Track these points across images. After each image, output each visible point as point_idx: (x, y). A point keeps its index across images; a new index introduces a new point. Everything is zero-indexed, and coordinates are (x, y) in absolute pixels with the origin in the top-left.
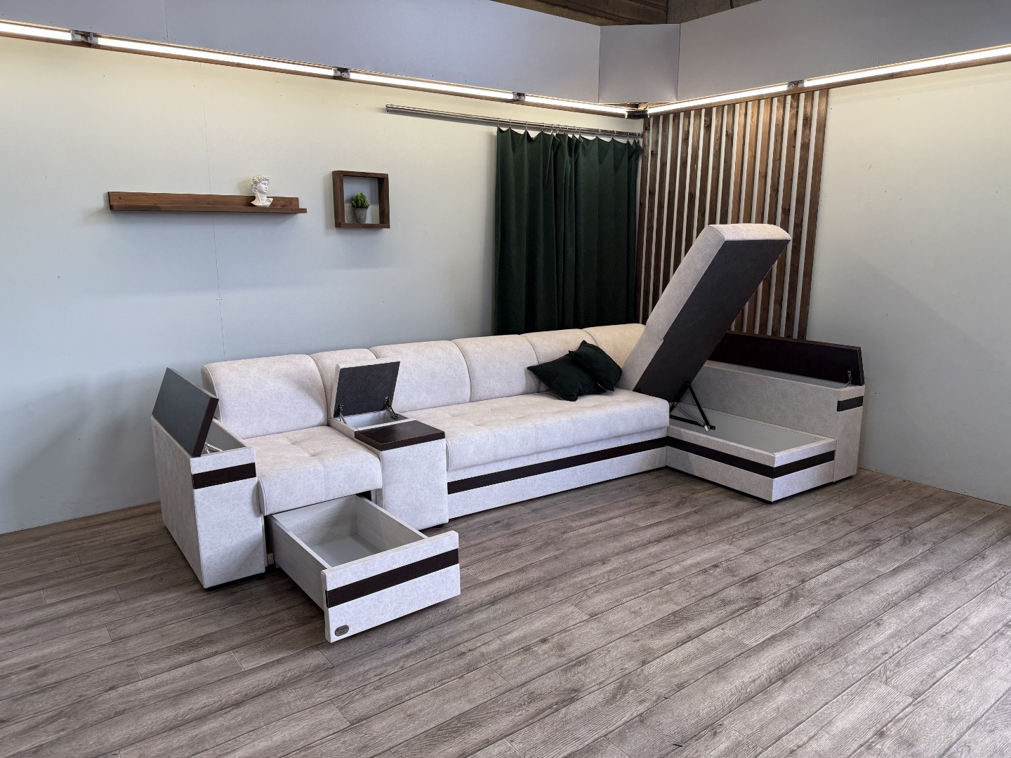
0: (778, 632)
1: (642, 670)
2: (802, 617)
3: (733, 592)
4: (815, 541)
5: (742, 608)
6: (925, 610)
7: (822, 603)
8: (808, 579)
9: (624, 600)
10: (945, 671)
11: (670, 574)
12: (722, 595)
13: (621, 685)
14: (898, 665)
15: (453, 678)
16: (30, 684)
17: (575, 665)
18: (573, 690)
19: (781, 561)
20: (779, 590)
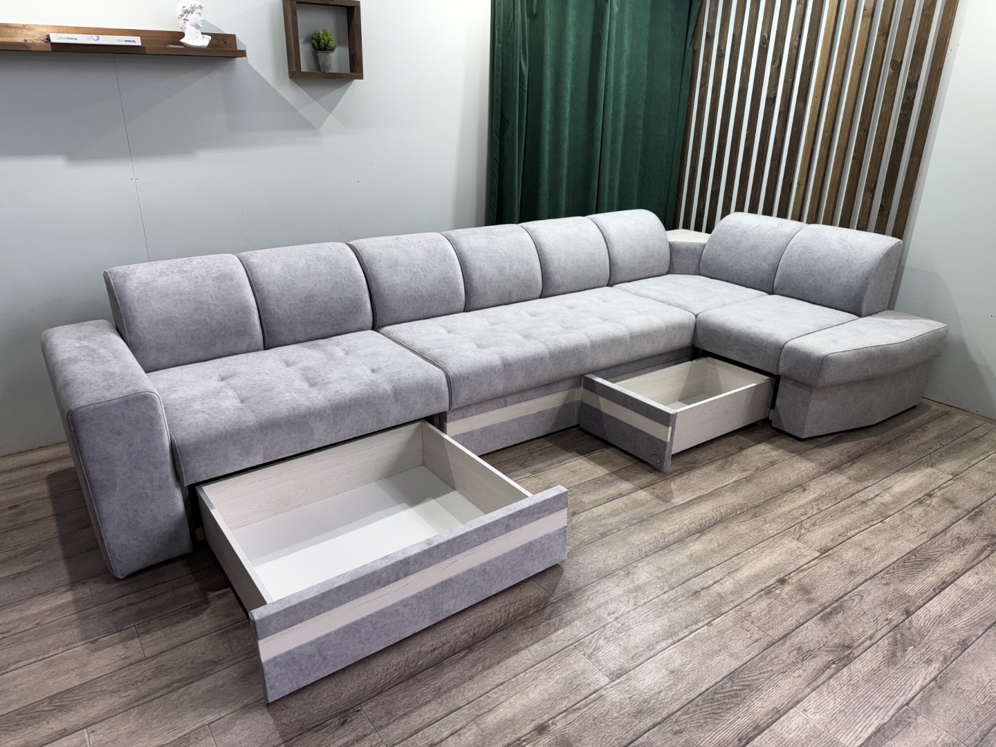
0: (886, 718)
2: (917, 688)
3: (812, 633)
4: (912, 536)
5: (828, 666)
7: (941, 659)
8: (913, 609)
9: (659, 647)
11: (720, 595)
12: (796, 639)
19: (871, 573)
20: (877, 630)
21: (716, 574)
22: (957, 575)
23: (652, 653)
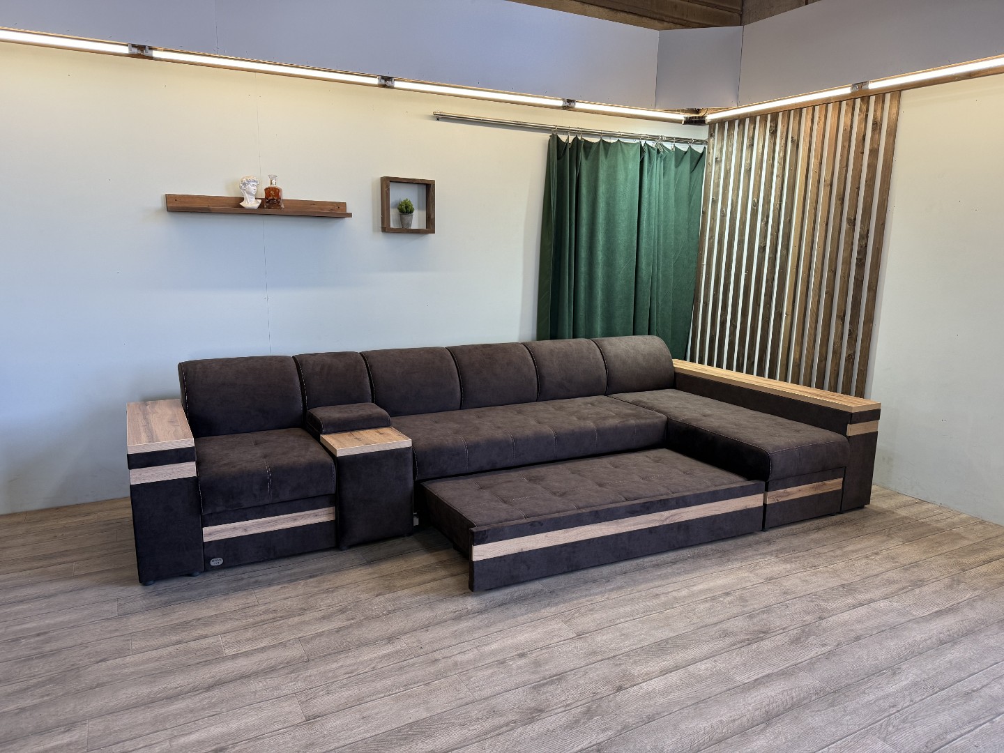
0: (776, 670)
1: (615, 696)
2: (809, 657)
4: (847, 576)
5: (743, 641)
6: (953, 663)
7: (835, 644)
8: (827, 616)
9: (618, 621)
10: (958, 733)
11: (675, 598)
12: (724, 626)
13: (588, 711)
14: (904, 722)
15: (418, 684)
16: (35, 649)
17: (547, 683)
18: (536, 709)
19: (802, 594)
20: (791, 625)
21: (677, 586)
22: (873, 601)
23: (612, 624)
